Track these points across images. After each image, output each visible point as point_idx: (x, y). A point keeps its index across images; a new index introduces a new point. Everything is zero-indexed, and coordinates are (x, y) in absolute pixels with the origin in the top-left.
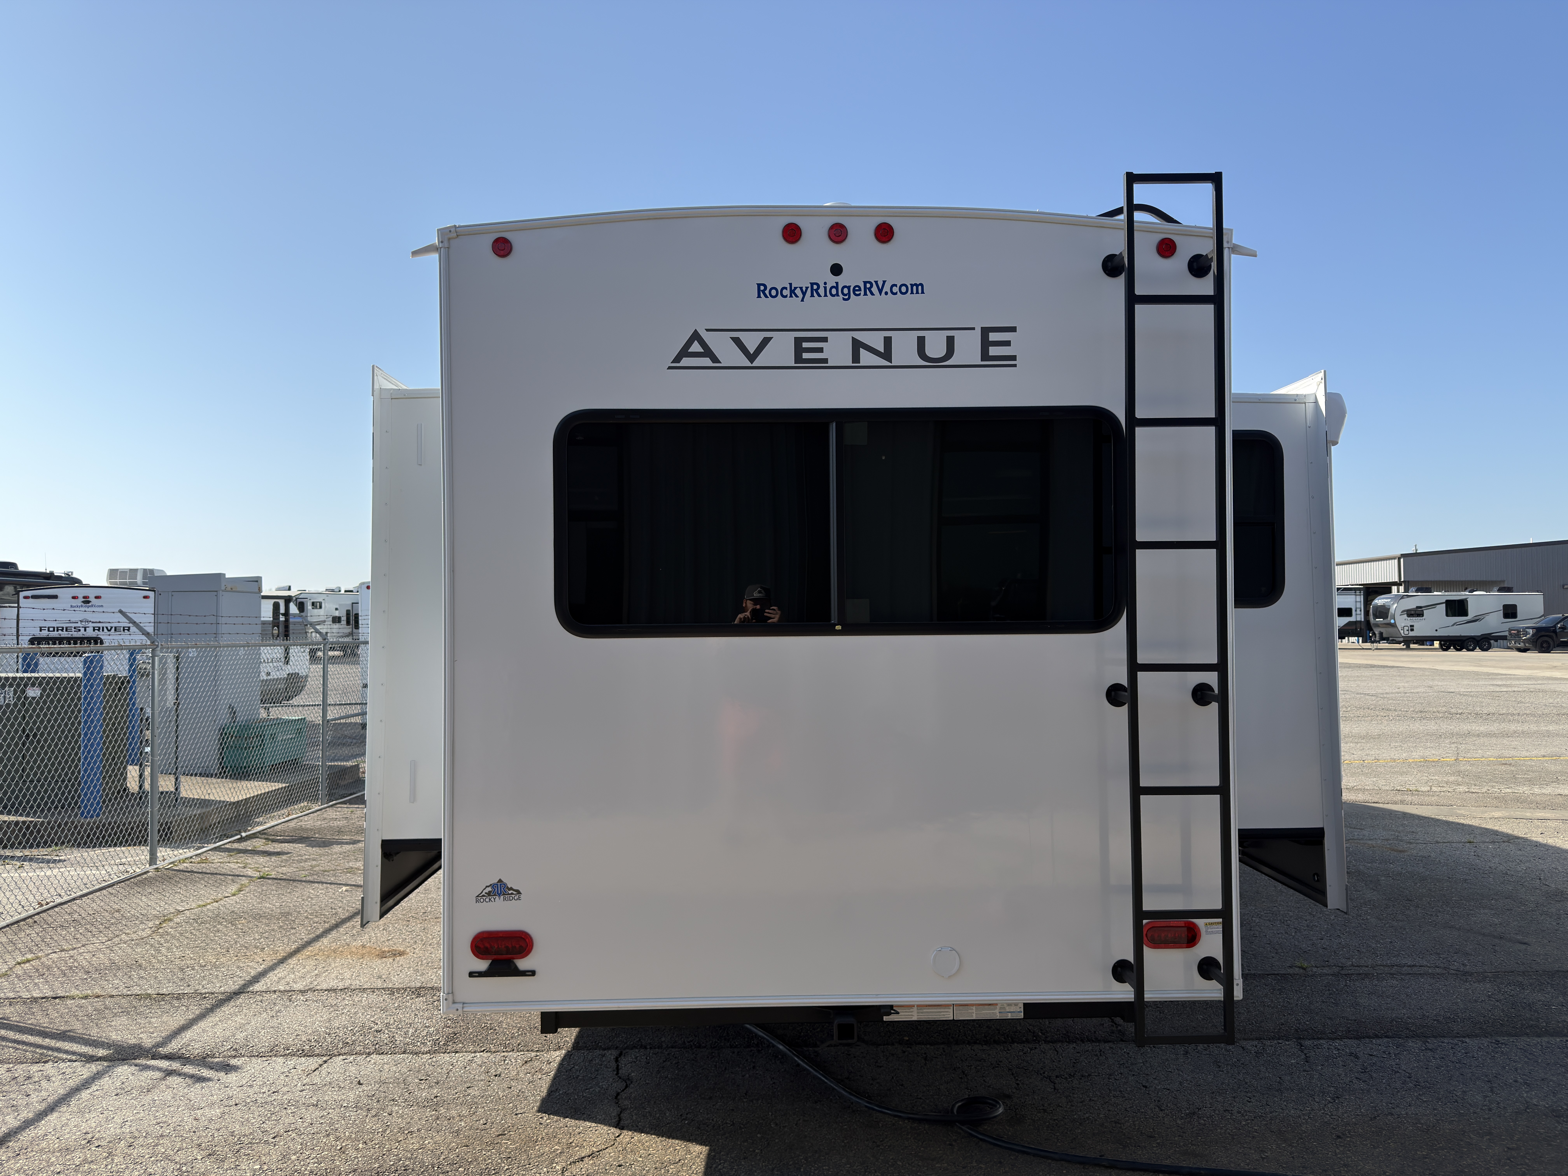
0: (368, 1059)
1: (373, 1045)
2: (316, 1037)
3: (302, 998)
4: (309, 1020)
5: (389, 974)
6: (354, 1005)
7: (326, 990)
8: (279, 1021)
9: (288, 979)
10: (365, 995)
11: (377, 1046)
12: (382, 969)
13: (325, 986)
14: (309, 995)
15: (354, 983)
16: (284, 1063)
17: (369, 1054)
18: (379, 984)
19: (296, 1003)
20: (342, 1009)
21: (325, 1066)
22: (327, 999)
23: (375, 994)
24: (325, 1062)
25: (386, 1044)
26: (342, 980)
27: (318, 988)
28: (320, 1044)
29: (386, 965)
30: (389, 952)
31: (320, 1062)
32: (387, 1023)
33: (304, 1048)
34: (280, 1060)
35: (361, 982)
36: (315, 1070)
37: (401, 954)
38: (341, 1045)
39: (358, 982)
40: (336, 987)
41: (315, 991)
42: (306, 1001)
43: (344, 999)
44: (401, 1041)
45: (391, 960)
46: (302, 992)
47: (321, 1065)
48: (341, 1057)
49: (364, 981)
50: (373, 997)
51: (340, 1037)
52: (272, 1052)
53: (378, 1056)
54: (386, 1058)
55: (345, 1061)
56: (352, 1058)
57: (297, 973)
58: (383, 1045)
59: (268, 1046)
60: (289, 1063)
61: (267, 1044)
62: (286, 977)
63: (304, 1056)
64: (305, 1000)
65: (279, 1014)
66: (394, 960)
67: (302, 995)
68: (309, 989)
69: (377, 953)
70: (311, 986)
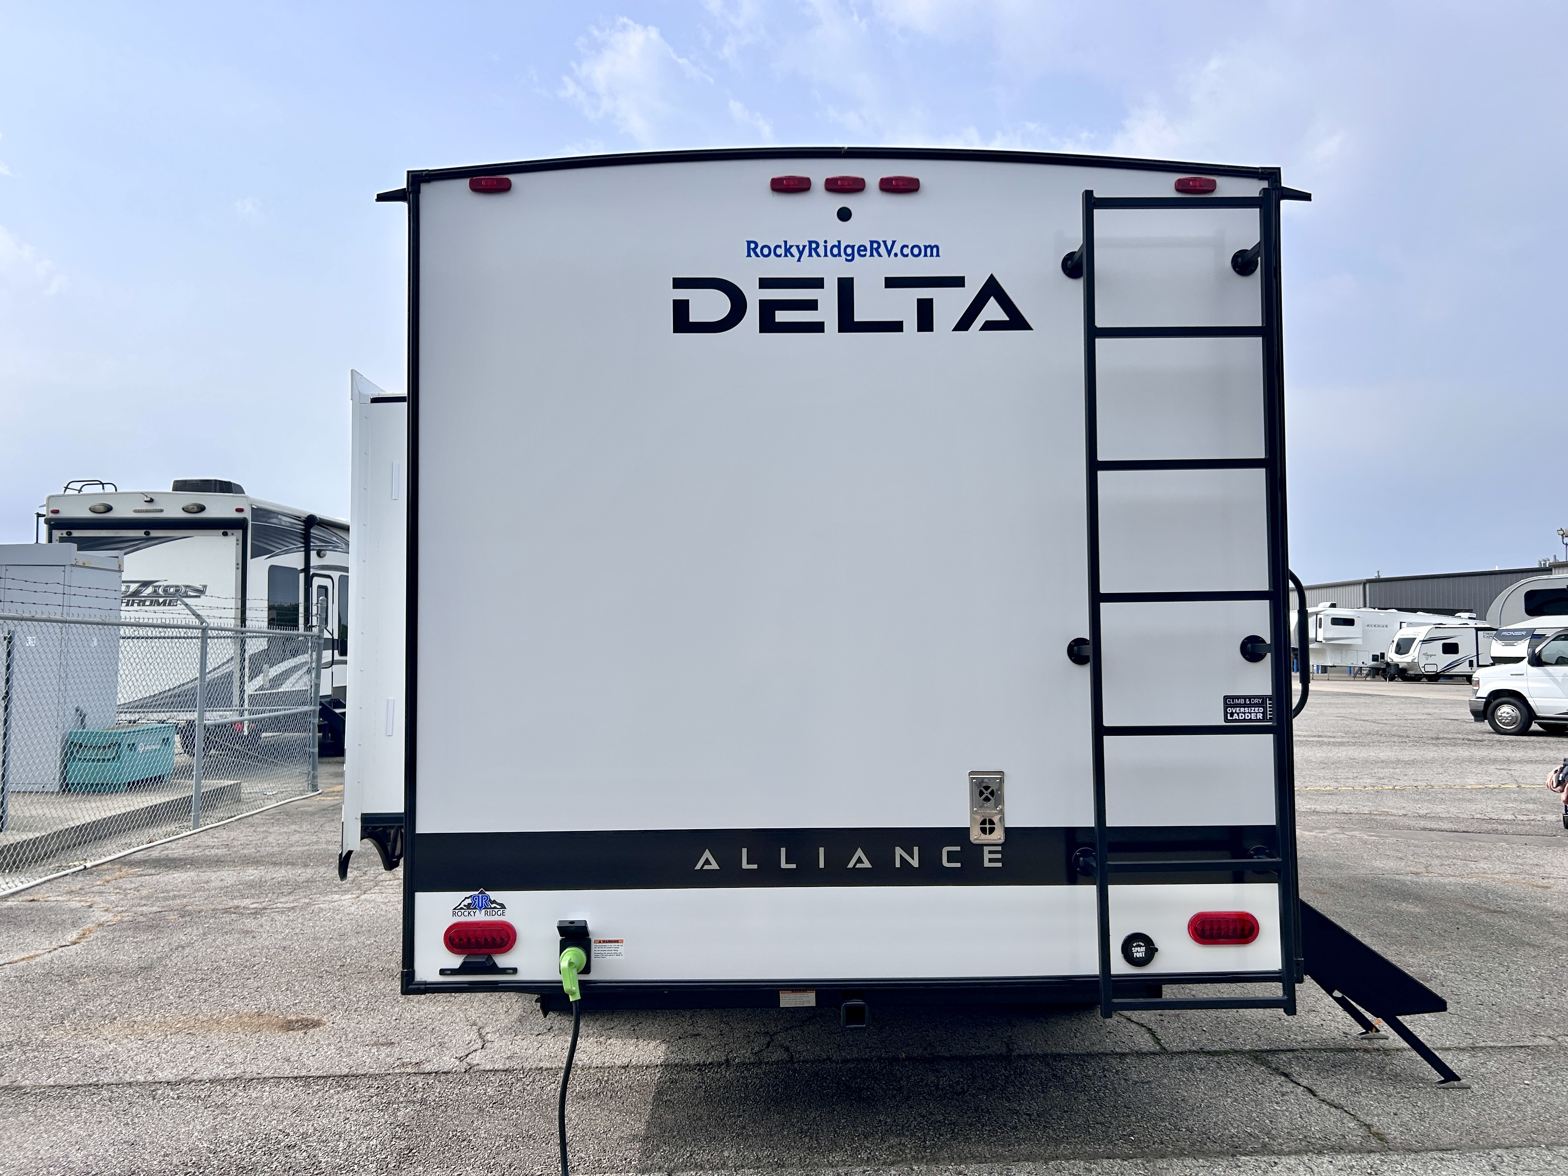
3: (171, 1094)
4: (183, 1131)
5: (301, 1055)
6: (251, 1104)
7: (207, 1082)
8: (136, 1132)
9: (150, 1065)
10: (268, 1088)
12: (290, 1048)
13: (206, 1075)
14: (183, 1088)
15: (249, 1070)
18: (287, 1070)
19: (162, 1102)
20: (233, 1112)
22: (210, 1096)
23: (282, 1086)
26: (231, 1065)
27: (196, 1077)
29: (294, 1042)
30: (297, 1021)
35: (259, 1069)
37: (316, 1024)
39: (255, 1069)
40: (222, 1076)
41: (190, 1083)
43: (235, 1095)
45: (301, 1033)
46: (172, 1085)
49: (263, 1066)
50: (279, 1093)
57: (163, 1056)
62: (147, 1061)
64: (176, 1097)
65: (136, 1120)
66: (305, 1033)
67: (172, 1089)
68: (183, 1079)
69: (280, 1023)
70: (185, 1075)
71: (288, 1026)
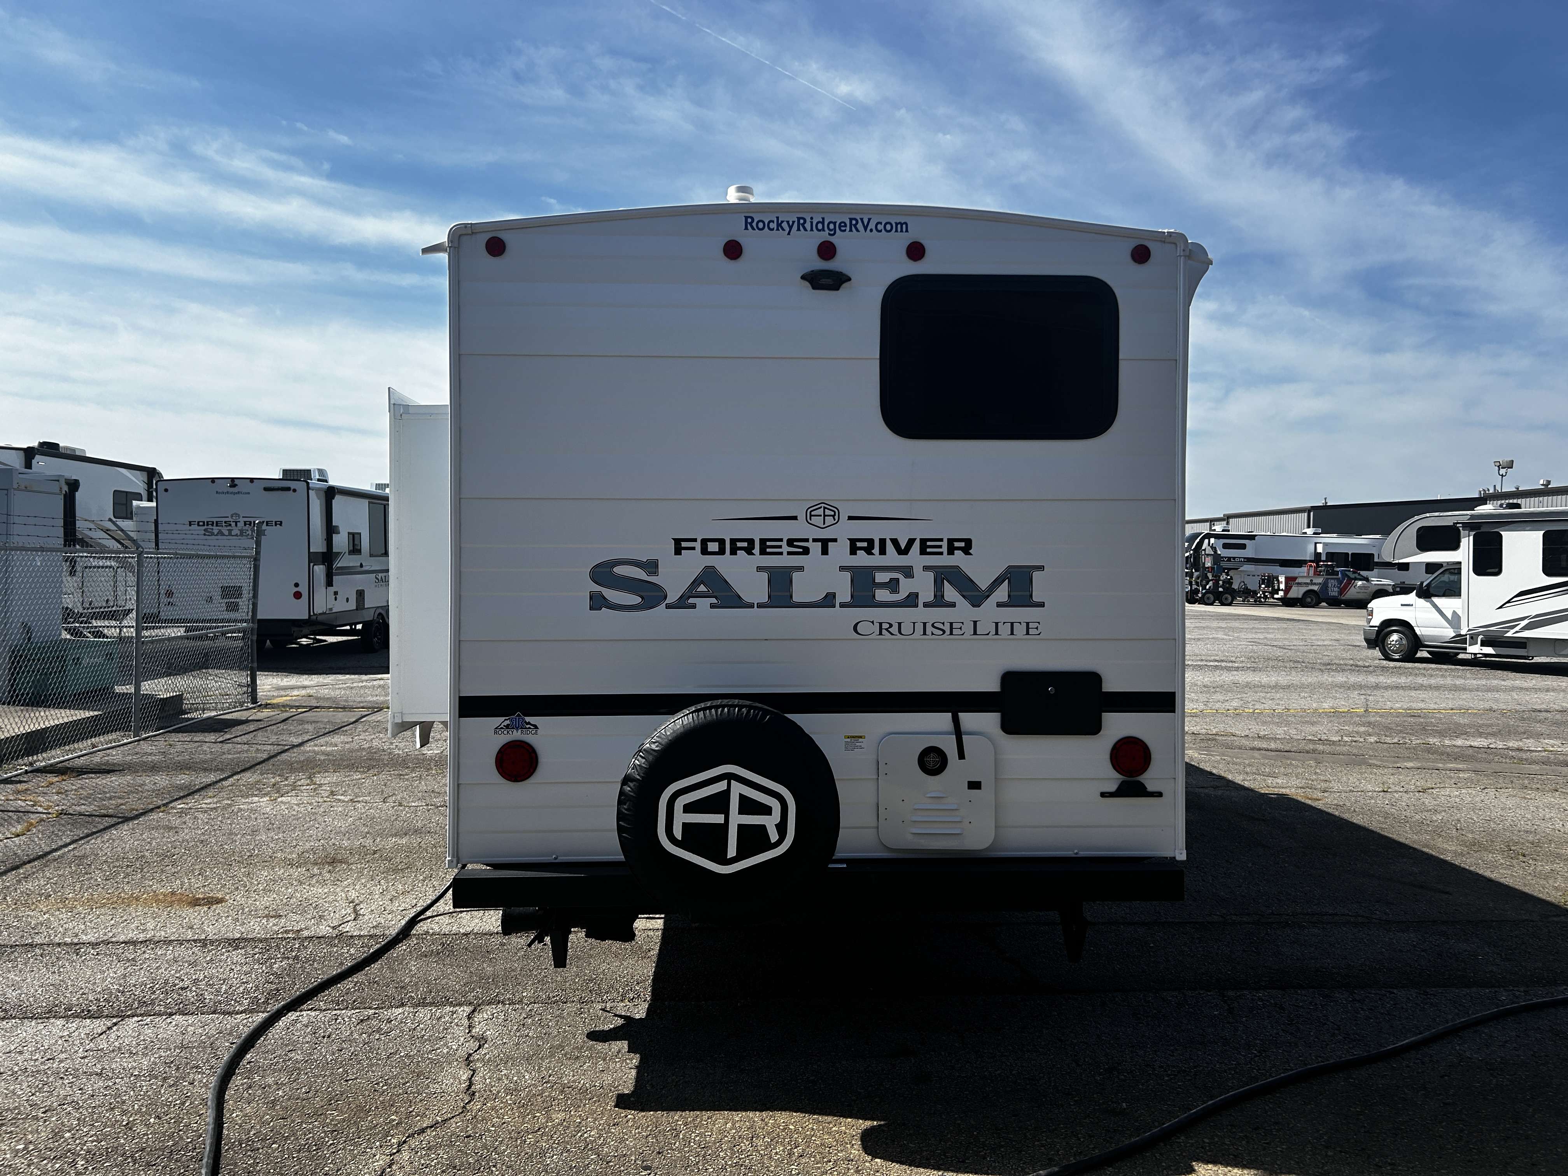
0: (169, 1020)
1: (176, 1004)
2: (106, 996)
3: (92, 952)
4: (99, 977)
5: (202, 923)
6: (156, 959)
7: (122, 943)
8: (61, 978)
9: (76, 930)
10: (171, 948)
11: (181, 1005)
12: (194, 919)
13: (122, 938)
14: (102, 947)
15: (158, 934)
16: (64, 1025)
17: (171, 1015)
18: (190, 935)
19: (84, 958)
20: (141, 964)
21: (115, 1028)
22: (123, 953)
23: (183, 946)
24: (115, 1024)
25: (193, 1003)
26: (144, 931)
27: (114, 940)
28: (111, 1004)
29: (199, 914)
30: (204, 899)
31: (109, 1024)
32: (195, 979)
33: (90, 1008)
34: (60, 1022)
35: (166, 934)
36: (102, 1034)
37: (220, 901)
38: (136, 1005)
39: (163, 933)
40: (135, 939)
41: (108, 943)
42: (97, 954)
43: (144, 952)
44: (211, 999)
45: (206, 908)
46: (94, 945)
47: (109, 1028)
48: (136, 1019)
49: (171, 932)
50: (180, 951)
51: (135, 996)
52: (50, 1013)
53: (181, 1016)
54: (191, 1019)
55: (140, 1023)
56: (149, 1020)
57: (88, 924)
58: (188, 1005)
59: (46, 1007)
60: (70, 1026)
61: (44, 1004)
62: (74, 928)
63: (89, 1018)
64: (95, 954)
65: (62, 970)
66: (209, 908)
67: (93, 949)
68: (102, 941)
69: (189, 900)
70: (105, 938)
71: (195, 903)
